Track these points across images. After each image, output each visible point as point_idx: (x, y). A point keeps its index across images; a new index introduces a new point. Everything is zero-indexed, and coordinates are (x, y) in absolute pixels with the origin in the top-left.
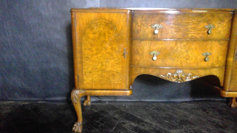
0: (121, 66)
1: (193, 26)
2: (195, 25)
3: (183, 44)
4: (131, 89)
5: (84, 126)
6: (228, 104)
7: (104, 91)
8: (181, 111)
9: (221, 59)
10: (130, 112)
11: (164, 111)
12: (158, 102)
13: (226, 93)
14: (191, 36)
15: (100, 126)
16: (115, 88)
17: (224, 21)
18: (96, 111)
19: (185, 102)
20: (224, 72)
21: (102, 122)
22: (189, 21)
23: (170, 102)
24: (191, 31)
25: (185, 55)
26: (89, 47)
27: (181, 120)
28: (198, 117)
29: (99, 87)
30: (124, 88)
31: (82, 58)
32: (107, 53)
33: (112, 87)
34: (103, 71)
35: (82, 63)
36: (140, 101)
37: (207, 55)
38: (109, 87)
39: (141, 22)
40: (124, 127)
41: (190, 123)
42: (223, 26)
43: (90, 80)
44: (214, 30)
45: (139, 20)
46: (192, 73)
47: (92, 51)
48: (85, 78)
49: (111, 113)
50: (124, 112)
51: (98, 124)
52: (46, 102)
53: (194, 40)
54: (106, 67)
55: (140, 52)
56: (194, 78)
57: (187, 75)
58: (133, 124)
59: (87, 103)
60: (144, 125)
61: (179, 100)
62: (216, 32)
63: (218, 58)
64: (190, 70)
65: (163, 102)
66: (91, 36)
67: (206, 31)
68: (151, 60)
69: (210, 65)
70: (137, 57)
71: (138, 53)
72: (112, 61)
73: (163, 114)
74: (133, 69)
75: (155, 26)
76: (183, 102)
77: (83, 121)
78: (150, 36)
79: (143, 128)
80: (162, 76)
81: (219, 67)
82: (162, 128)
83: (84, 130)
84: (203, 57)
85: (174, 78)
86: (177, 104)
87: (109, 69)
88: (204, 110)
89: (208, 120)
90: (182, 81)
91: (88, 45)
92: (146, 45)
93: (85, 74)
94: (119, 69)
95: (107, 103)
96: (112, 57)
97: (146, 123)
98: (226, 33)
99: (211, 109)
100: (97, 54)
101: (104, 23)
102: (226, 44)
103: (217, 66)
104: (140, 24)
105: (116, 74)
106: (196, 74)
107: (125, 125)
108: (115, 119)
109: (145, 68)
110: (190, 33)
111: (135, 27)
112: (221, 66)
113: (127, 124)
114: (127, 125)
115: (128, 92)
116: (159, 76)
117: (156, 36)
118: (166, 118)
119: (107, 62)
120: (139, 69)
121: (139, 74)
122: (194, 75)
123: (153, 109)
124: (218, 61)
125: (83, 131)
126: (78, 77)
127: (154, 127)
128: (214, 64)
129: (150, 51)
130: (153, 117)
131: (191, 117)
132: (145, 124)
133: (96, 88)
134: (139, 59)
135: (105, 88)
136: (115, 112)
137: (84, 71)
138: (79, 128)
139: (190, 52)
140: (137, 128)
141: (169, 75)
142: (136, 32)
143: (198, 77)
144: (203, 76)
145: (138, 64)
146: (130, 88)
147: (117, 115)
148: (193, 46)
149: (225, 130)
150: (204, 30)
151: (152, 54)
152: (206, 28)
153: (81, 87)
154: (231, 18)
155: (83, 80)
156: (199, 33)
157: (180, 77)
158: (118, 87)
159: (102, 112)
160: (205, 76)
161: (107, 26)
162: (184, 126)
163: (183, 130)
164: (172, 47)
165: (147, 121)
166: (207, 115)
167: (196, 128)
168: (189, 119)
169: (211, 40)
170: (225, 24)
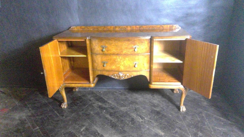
2: (126, 46)
3: (120, 57)
5: (68, 105)
9: (147, 65)
10: (102, 96)
13: (151, 86)
14: (125, 53)
15: (79, 104)
17: (145, 43)
18: (80, 95)
20: (149, 73)
21: (81, 102)
22: (122, 44)
25: (122, 63)
27: (131, 102)
28: (144, 99)
36: (112, 88)
37: (136, 64)
40: (93, 105)
41: (137, 103)
42: (144, 46)
44: (139, 48)
49: (89, 97)
50: (98, 96)
51: (78, 103)
53: (126, 55)
55: (97, 61)
56: (130, 77)
57: (125, 75)
58: (100, 104)
60: (106, 104)
62: (140, 50)
64: (128, 72)
69: (139, 69)
70: (95, 64)
71: (95, 62)
74: (95, 71)
75: (103, 46)
77: (67, 101)
78: (101, 52)
79: (105, 106)
81: (145, 70)
82: (117, 106)
84: (134, 65)
85: (118, 77)
89: (150, 102)
90: (123, 79)
92: (99, 57)
95: (89, 89)
97: (108, 103)
98: (147, 50)
102: (149, 56)
104: (94, 45)
106: (131, 74)
107: (94, 104)
108: (90, 100)
109: (101, 71)
110: (124, 51)
111: (92, 47)
112: (147, 69)
113: (96, 103)
115: (93, 85)
116: (109, 76)
117: (104, 53)
118: (123, 100)
120: (97, 71)
121: (98, 74)
122: (129, 75)
124: (144, 67)
125: (67, 107)
127: (112, 106)
128: (142, 68)
129: (102, 61)
130: (115, 99)
131: (141, 99)
134: (96, 65)
136: (92, 96)
138: (65, 106)
139: (125, 62)
140: (101, 106)
141: (115, 75)
144: (135, 76)
145: (96, 68)
146: (93, 82)
147: (92, 98)
148: (127, 59)
150: (132, 49)
151: (103, 63)
156: (129, 51)
157: (121, 76)
159: (84, 96)
160: (137, 75)
162: (131, 105)
163: (128, 107)
164: (114, 59)
165: (110, 102)
166: (152, 98)
167: (138, 107)
168: (138, 101)
169: (138, 54)
170: (146, 45)
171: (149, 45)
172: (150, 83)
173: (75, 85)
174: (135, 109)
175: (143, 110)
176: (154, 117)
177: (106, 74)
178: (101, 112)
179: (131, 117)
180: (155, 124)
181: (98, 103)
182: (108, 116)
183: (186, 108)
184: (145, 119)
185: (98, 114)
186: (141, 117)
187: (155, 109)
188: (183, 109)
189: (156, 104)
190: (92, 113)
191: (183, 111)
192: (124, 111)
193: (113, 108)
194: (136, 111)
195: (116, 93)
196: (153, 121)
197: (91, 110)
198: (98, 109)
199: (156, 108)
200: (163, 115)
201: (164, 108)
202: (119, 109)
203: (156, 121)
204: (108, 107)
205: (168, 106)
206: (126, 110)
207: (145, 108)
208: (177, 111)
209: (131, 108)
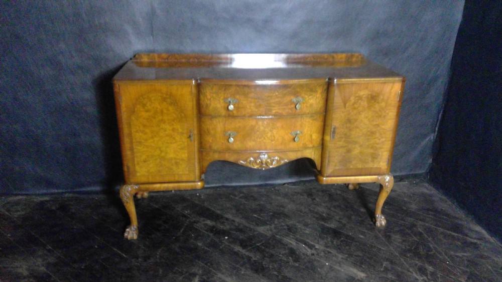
0: (186, 151)
1: (277, 100)
2: (279, 99)
3: (265, 123)
4: (203, 179)
5: (140, 230)
7: (166, 185)
8: (279, 198)
9: (316, 137)
10: (206, 204)
11: (255, 199)
13: (325, 179)
14: (276, 112)
15: (162, 228)
16: (180, 179)
17: (317, 91)
18: (157, 207)
19: (288, 184)
20: (320, 153)
21: (165, 222)
22: (272, 94)
23: (267, 185)
24: (274, 107)
25: (269, 135)
26: (142, 128)
27: (274, 213)
28: (298, 206)
29: (158, 179)
30: (192, 179)
31: (131, 143)
32: (167, 135)
33: (177, 179)
34: (163, 158)
35: (132, 149)
37: (296, 134)
38: (172, 179)
39: (211, 95)
40: (195, 227)
41: (286, 216)
42: (315, 98)
43: (145, 171)
44: (304, 103)
45: (208, 92)
46: (279, 156)
47: (146, 134)
48: (137, 168)
49: (179, 208)
50: (198, 205)
51: (160, 225)
52: (76, 195)
53: (279, 116)
54: (167, 153)
55: (212, 132)
56: (282, 162)
57: (273, 160)
58: (209, 222)
59: (142, 195)
60: (223, 223)
61: (279, 182)
62: (306, 106)
63: (311, 136)
64: (277, 153)
65: (256, 186)
66: (144, 114)
67: (293, 106)
68: (226, 141)
69: (301, 145)
70: (209, 139)
71: (209, 133)
72: (175, 145)
73: (254, 205)
74: (204, 154)
75: (229, 100)
76: (284, 184)
77: (139, 223)
78: (223, 112)
79: (222, 227)
80: (241, 162)
81: (314, 147)
82: (248, 225)
83: (141, 235)
84: (292, 137)
85: (257, 164)
86: (276, 188)
87: (172, 155)
88: (310, 195)
89: (310, 210)
90: (267, 168)
91: (139, 127)
92: (219, 123)
93: (138, 164)
94: (185, 155)
96: (174, 141)
97: (227, 219)
98: (320, 106)
100: (152, 138)
101: (160, 98)
102: (322, 118)
103: (311, 146)
104: (209, 97)
105: (181, 162)
106: (284, 157)
107: (198, 225)
108: (184, 216)
109: (220, 152)
111: (203, 101)
112: (316, 145)
113: (200, 222)
114: (200, 224)
115: (199, 184)
116: (238, 162)
117: (231, 113)
118: (255, 211)
119: (167, 147)
120: (211, 154)
121: (212, 160)
122: (281, 159)
123: (240, 198)
124: (311, 141)
125: (139, 236)
126: (128, 168)
127: (237, 224)
128: (307, 143)
129: (225, 131)
130: (238, 210)
131: (290, 207)
132: (225, 221)
133: (154, 181)
134: (211, 141)
135: (167, 179)
136: (185, 205)
137: (136, 159)
138: (133, 234)
139: (275, 132)
140: (214, 227)
141: (250, 161)
142: (204, 106)
143: (287, 161)
144: (294, 160)
145: (210, 147)
146: (200, 177)
147: (187, 211)
148: (279, 125)
149: (327, 223)
150: (291, 104)
151: (228, 134)
152: (293, 103)
153: (132, 180)
154: (325, 87)
155: (135, 171)
156: (284, 109)
157: (264, 163)
158: (184, 179)
159: (165, 207)
160: (296, 159)
161: (164, 101)
162: (276, 220)
163: (273, 226)
164: (252, 126)
165: (229, 216)
166: (311, 202)
167: (290, 223)
168: (286, 210)
169: (301, 115)
170: (318, 95)
171: (324, 95)
172: (320, 173)
173: (161, 187)
174: (288, 229)
175: (305, 230)
176: (332, 242)
177: (231, 158)
178: (221, 242)
179: (287, 245)
180: (340, 256)
181: (204, 221)
182: (238, 248)
183: (386, 218)
184: (316, 249)
185: (214, 245)
186: (305, 244)
187: (326, 225)
188: (381, 221)
189: (324, 215)
190: (200, 244)
191: (381, 225)
192: (268, 235)
193: (241, 231)
194: (290, 231)
195: (235, 195)
196: (334, 252)
197: (196, 238)
198: (211, 235)
200: (347, 236)
201: (344, 222)
202: (255, 231)
203: (339, 248)
204: (231, 229)
205: (349, 218)
206: (270, 232)
207: (306, 225)
208: (371, 225)
209: (280, 228)
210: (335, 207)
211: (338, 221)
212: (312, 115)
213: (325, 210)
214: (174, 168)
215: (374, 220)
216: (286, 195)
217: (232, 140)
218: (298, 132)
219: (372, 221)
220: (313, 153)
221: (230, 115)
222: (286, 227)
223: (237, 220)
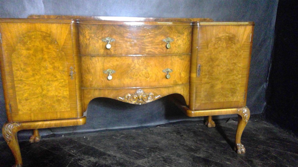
0: (68, 89)
1: (150, 39)
2: (152, 39)
3: (140, 61)
4: (85, 117)
6: (205, 124)
7: (48, 122)
8: (153, 136)
9: (184, 75)
10: (91, 144)
11: (134, 139)
12: (128, 129)
13: (193, 112)
14: (149, 51)
16: (62, 117)
17: (184, 33)
18: (46, 149)
19: (160, 125)
20: (188, 89)
21: (51, 161)
22: (145, 35)
23: (142, 127)
24: (148, 46)
25: (144, 72)
26: (22, 66)
27: (150, 148)
28: (170, 142)
29: (40, 117)
30: (74, 116)
31: (13, 81)
32: (48, 73)
33: (59, 116)
34: (44, 96)
35: (13, 87)
36: (106, 129)
37: (168, 72)
38: (54, 116)
39: (90, 35)
40: (80, 164)
41: (161, 150)
42: (182, 39)
43: (28, 110)
44: (173, 43)
45: (87, 32)
46: (153, 92)
47: (27, 72)
48: (20, 107)
49: (66, 149)
50: (83, 146)
51: (46, 164)
53: (151, 56)
54: (48, 91)
55: (92, 71)
56: (157, 98)
57: (148, 96)
58: (92, 159)
59: (35, 139)
60: (105, 159)
61: (153, 124)
62: (175, 46)
63: (180, 74)
64: (151, 89)
66: (24, 52)
67: (164, 46)
68: (105, 80)
69: (172, 82)
70: (89, 77)
71: (89, 72)
72: (55, 84)
73: (132, 143)
74: (85, 92)
75: (107, 39)
76: (157, 126)
78: (102, 51)
79: (104, 162)
80: (120, 98)
81: (183, 84)
82: (128, 159)
84: (164, 74)
85: (134, 100)
87: (52, 93)
88: (178, 133)
90: (144, 103)
91: (20, 65)
92: (99, 62)
93: (20, 102)
94: (66, 93)
95: (63, 136)
96: (55, 79)
97: (109, 155)
98: (186, 47)
99: (186, 131)
100: (33, 75)
101: (40, 36)
102: (188, 59)
103: (180, 83)
104: (88, 37)
105: (63, 100)
106: (158, 93)
107: (82, 162)
108: (71, 155)
109: (100, 90)
110: (147, 47)
111: (83, 41)
112: (184, 82)
113: (84, 160)
114: (84, 161)
115: (81, 121)
116: (117, 98)
117: (109, 52)
118: (134, 147)
119: (48, 85)
120: (92, 91)
121: (93, 98)
122: (156, 95)
123: (123, 137)
124: (181, 78)
126: (10, 106)
127: (118, 160)
128: (177, 81)
129: (104, 70)
130: (119, 148)
131: (164, 142)
132: (107, 157)
133: (36, 119)
134: (91, 79)
135: (49, 118)
136: (72, 146)
137: (17, 98)
139: (149, 69)
140: (96, 163)
141: (128, 97)
142: (84, 46)
143: (161, 97)
144: (166, 95)
145: (91, 85)
146: (82, 114)
147: (73, 150)
148: (152, 63)
149: (197, 154)
150: (162, 44)
151: (106, 72)
152: (164, 42)
153: (16, 119)
154: (190, 30)
155: (18, 110)
156: (157, 48)
157: (140, 98)
158: (66, 115)
159: (54, 149)
160: (168, 94)
161: (45, 40)
162: (153, 153)
163: (150, 158)
164: (128, 64)
165: (111, 153)
166: (180, 138)
167: (165, 155)
168: (160, 145)
169: (172, 55)
170: (184, 37)
171: (190, 38)
172: (189, 107)
173: (43, 125)
174: (164, 160)
175: (179, 160)
177: (111, 95)
181: (88, 158)
183: (244, 146)
187: (196, 155)
188: (242, 149)
189: (193, 147)
191: (242, 152)
194: (166, 162)
195: (116, 136)
199: (196, 153)
200: (216, 163)
201: (210, 152)
205: (214, 148)
206: (148, 164)
207: (179, 156)
208: (233, 153)
209: (156, 160)
210: (200, 140)
211: (206, 152)
212: (180, 55)
213: (193, 144)
214: (56, 105)
215: (235, 149)
216: (159, 134)
217: (110, 78)
218: (169, 70)
219: (233, 149)
220: (182, 90)
221: (108, 54)
222: (161, 159)
223: (118, 155)
